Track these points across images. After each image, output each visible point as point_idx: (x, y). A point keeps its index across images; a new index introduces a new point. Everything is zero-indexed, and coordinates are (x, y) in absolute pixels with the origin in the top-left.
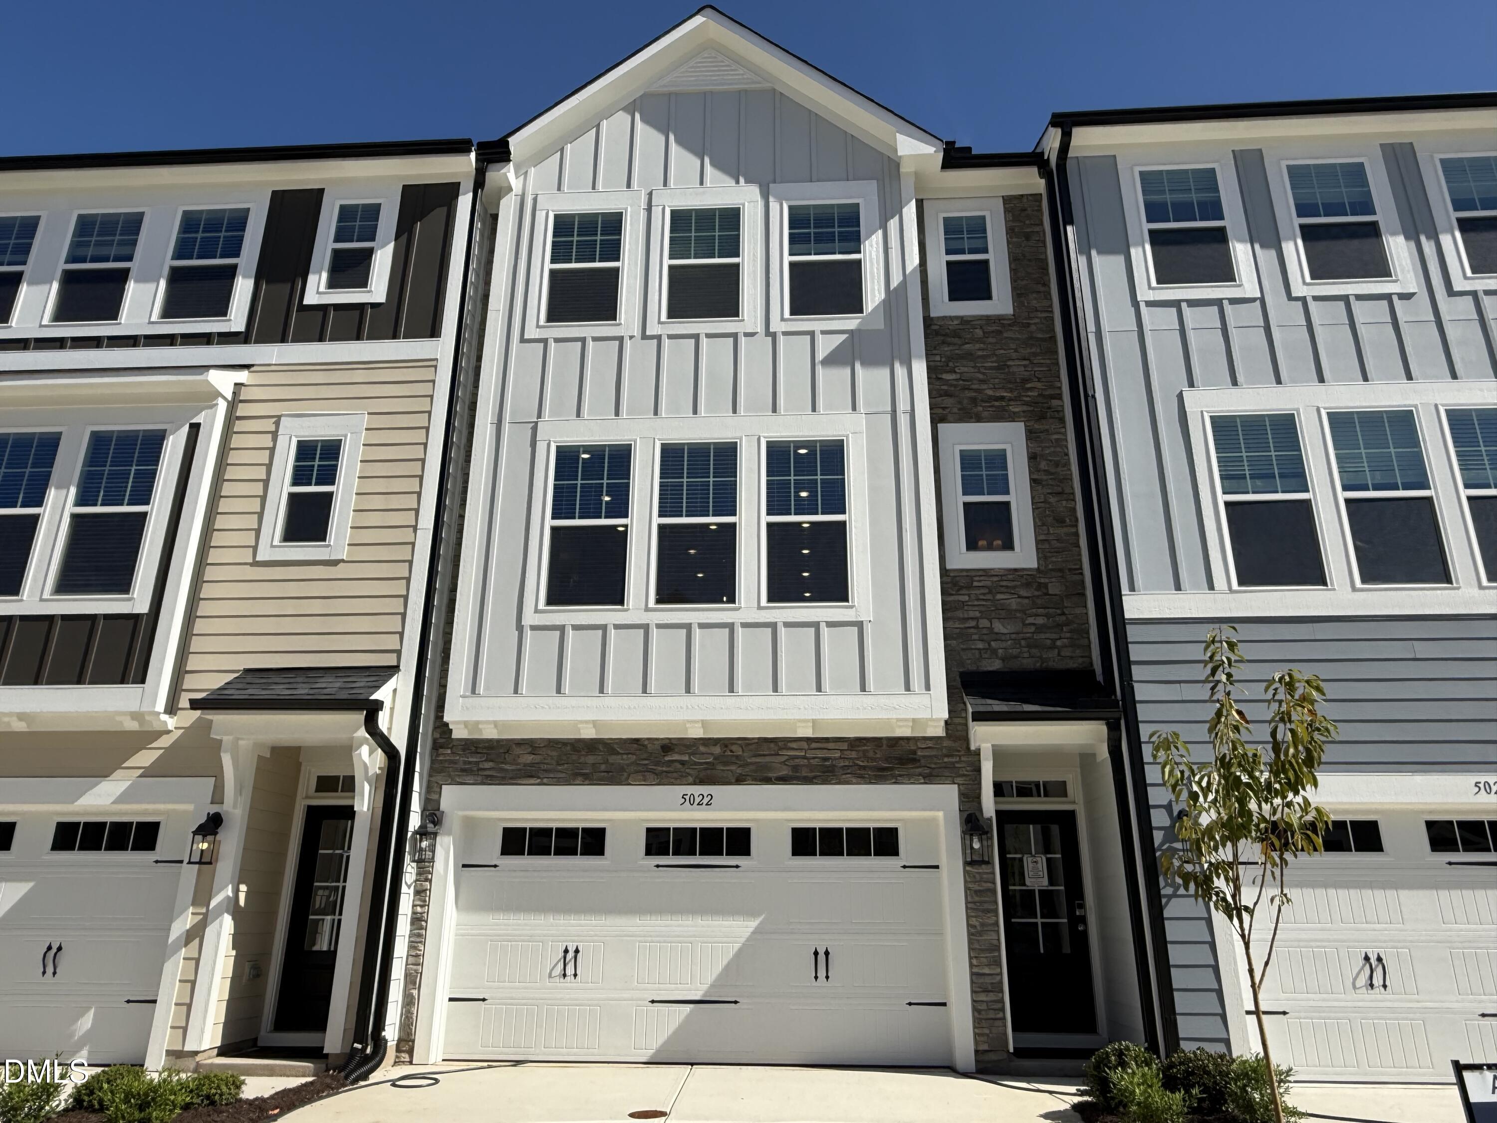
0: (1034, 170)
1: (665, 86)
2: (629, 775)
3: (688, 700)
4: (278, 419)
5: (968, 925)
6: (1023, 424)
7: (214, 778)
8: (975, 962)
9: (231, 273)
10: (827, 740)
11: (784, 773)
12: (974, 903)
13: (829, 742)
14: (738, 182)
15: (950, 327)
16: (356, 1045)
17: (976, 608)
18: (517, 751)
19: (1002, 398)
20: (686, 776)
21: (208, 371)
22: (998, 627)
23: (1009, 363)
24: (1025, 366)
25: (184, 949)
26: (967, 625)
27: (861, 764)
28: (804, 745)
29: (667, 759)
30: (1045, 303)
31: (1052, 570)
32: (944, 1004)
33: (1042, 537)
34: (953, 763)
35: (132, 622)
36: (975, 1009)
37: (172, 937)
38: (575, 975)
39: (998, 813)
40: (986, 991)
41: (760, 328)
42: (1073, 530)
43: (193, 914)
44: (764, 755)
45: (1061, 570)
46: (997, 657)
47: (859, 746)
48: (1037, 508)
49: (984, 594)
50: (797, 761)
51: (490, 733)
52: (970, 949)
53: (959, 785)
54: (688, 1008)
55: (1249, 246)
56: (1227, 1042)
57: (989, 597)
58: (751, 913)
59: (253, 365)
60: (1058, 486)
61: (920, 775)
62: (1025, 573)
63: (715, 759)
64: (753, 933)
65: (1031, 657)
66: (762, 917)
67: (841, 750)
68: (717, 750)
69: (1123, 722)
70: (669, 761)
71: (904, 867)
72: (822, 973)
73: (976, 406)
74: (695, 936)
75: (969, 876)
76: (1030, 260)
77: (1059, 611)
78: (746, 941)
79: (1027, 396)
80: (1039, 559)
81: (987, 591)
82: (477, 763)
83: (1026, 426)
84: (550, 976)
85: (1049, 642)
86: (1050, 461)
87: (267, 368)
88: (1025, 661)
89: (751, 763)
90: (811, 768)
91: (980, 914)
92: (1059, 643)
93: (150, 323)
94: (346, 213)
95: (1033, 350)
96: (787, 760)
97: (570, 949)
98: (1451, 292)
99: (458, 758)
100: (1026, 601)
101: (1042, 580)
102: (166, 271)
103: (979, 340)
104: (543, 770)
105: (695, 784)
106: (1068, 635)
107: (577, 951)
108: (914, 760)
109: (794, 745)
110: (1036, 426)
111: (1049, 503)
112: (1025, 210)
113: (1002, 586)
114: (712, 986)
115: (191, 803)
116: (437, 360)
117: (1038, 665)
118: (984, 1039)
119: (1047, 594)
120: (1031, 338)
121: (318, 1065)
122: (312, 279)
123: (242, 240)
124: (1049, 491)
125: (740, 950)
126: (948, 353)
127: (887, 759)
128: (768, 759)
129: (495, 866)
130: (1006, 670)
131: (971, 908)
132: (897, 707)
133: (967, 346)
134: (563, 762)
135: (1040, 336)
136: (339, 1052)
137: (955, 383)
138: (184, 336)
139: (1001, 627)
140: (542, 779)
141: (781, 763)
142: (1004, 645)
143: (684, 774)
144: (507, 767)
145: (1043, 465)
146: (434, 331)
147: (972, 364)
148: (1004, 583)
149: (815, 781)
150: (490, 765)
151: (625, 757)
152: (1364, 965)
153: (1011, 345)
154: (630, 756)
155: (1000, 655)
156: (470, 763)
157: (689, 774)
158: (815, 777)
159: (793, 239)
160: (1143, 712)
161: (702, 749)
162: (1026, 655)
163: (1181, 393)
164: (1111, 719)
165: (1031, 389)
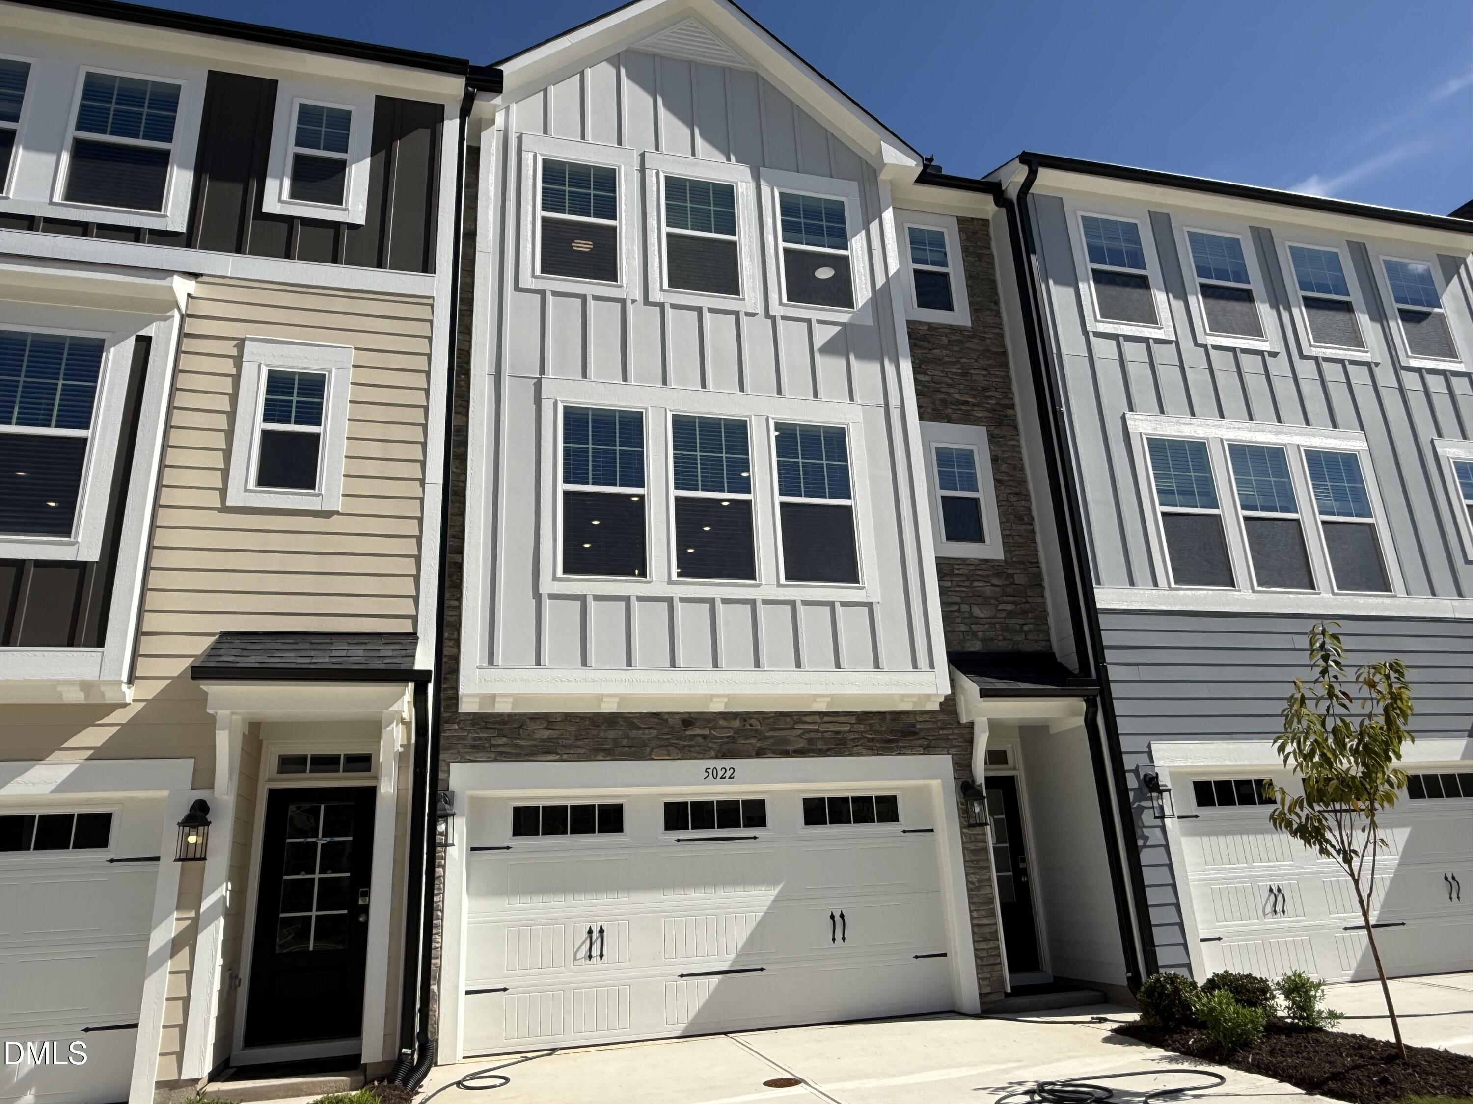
0: (990, 198)
1: (647, 46)
2: (652, 751)
3: (716, 675)
4: (241, 344)
5: (968, 882)
6: (985, 428)
7: (193, 760)
8: (975, 914)
9: (162, 160)
10: (837, 714)
11: (801, 746)
12: (972, 861)
13: (839, 716)
14: (729, 159)
15: (920, 332)
16: (404, 1050)
17: (958, 594)
18: (532, 726)
19: (966, 403)
20: (709, 751)
21: (172, 276)
22: (977, 612)
23: (972, 371)
24: (984, 376)
25: (170, 961)
26: (952, 609)
27: (870, 737)
28: (817, 719)
29: (688, 733)
30: (997, 320)
31: (1016, 562)
32: (945, 955)
33: (1007, 532)
34: (947, 735)
35: (77, 572)
36: (977, 957)
37: (153, 949)
38: (601, 956)
39: (987, 779)
40: (986, 940)
41: (760, 309)
42: (1031, 528)
43: (177, 919)
44: (782, 729)
45: (1022, 563)
46: (978, 639)
47: (866, 720)
48: (1001, 506)
49: (963, 581)
50: (812, 734)
51: (503, 707)
52: (970, 903)
53: (953, 755)
54: (716, 979)
55: (1165, 295)
56: (1189, 966)
57: (966, 584)
58: (773, 883)
59: (201, 275)
60: (1016, 487)
61: (920, 746)
62: (997, 564)
63: (735, 733)
64: (774, 901)
65: (1004, 639)
66: (783, 883)
67: (850, 724)
68: (737, 724)
69: (1099, 699)
70: (690, 735)
71: (905, 832)
72: (839, 935)
73: (946, 408)
74: (718, 908)
75: (966, 838)
76: (983, 279)
77: (1024, 600)
78: (768, 909)
79: (988, 404)
80: (1005, 552)
81: (964, 578)
82: (488, 739)
83: (988, 431)
84: (575, 959)
85: (1018, 627)
86: (1010, 464)
87: (220, 280)
88: (1000, 643)
89: (772, 737)
90: (826, 741)
91: (977, 871)
92: (1026, 628)
93: (51, 203)
94: (308, 114)
95: (991, 362)
96: (802, 734)
97: (594, 929)
98: (1302, 356)
99: (466, 734)
100: (997, 589)
101: (1010, 571)
102: (69, 142)
103: (945, 347)
104: (563, 746)
105: (716, 757)
106: (1032, 621)
107: (601, 931)
108: (914, 733)
109: (808, 719)
110: (996, 432)
111: (1010, 502)
112: (977, 232)
113: (977, 575)
114: (739, 955)
115: (165, 789)
116: (433, 298)
117: (1010, 647)
118: (987, 983)
119: (1013, 584)
120: (987, 351)
121: (356, 1078)
122: (271, 185)
123: (174, 123)
124: (1009, 491)
125: (763, 918)
126: (920, 356)
127: (892, 732)
128: (785, 733)
129: (508, 848)
130: (985, 651)
131: (970, 867)
132: (908, 684)
133: (936, 351)
134: (582, 737)
135: (994, 350)
136: (380, 1060)
137: (928, 384)
138: (153, 232)
139: (979, 612)
140: (561, 755)
141: (797, 736)
142: (981, 628)
143: (706, 748)
144: (522, 743)
145: (1004, 467)
146: (427, 265)
147: (940, 368)
148: (980, 572)
149: (828, 753)
150: (504, 740)
151: (647, 731)
152: (1270, 896)
153: (972, 355)
154: (652, 730)
155: (980, 637)
156: (480, 739)
157: (711, 748)
158: (828, 750)
159: (786, 226)
160: (1116, 690)
161: (722, 723)
162: (1001, 638)
163: (1124, 414)
164: (1090, 695)
165: (990, 397)
